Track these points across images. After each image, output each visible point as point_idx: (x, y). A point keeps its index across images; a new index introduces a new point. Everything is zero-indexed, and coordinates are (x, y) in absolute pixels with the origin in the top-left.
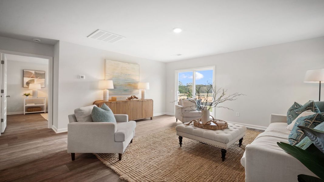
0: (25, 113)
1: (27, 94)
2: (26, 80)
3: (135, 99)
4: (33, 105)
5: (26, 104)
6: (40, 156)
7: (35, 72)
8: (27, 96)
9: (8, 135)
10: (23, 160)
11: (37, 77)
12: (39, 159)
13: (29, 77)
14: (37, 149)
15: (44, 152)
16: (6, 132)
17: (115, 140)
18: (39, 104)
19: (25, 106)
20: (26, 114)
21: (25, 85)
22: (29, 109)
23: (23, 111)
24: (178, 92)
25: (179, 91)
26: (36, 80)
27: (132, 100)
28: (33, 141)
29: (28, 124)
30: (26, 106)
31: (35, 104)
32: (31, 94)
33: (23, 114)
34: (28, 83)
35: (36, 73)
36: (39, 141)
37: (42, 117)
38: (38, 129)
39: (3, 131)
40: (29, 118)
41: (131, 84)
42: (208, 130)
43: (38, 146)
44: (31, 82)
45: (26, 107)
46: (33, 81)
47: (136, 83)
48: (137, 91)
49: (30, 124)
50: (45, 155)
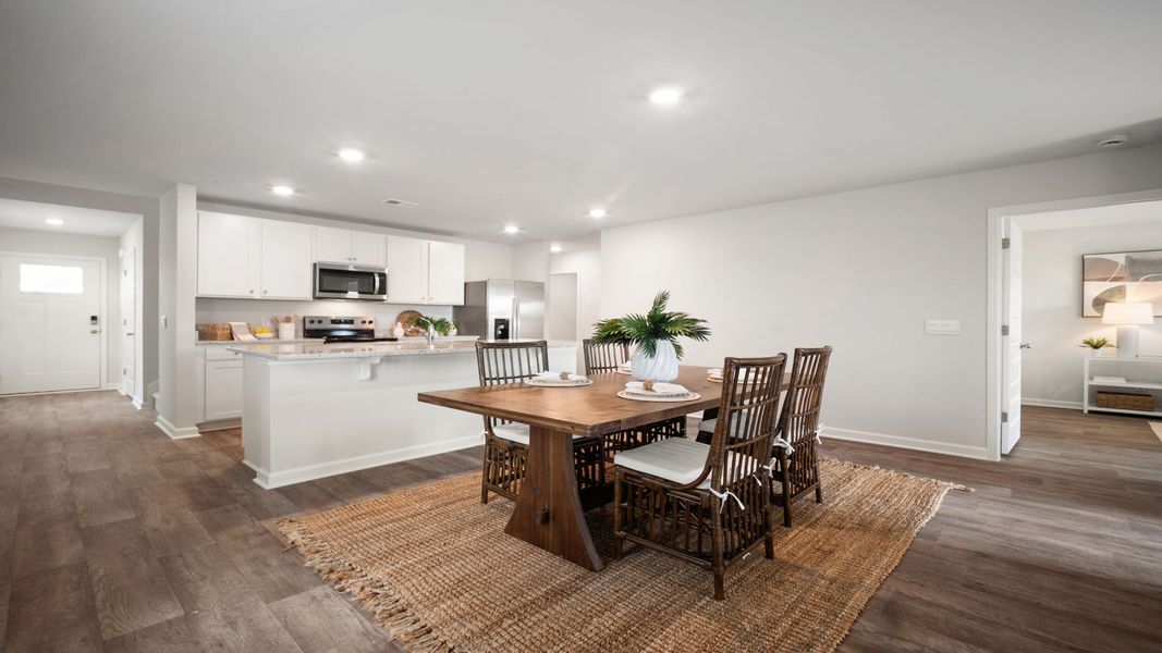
0: (1087, 408)
1: (1095, 341)
2: (1094, 289)
4: (1119, 382)
5: (1091, 378)
6: (1097, 568)
7: (1127, 257)
8: (1096, 347)
9: (1019, 467)
10: (1040, 555)
11: (1135, 277)
12: (1093, 578)
13: (1105, 280)
14: (1097, 544)
15: (1118, 564)
16: (1017, 454)
18: (1147, 382)
19: (1087, 383)
20: (1090, 412)
21: (1089, 310)
22: (1103, 396)
23: (1082, 401)
26: (1131, 287)
28: (1089, 511)
29: (1089, 447)
30: (1093, 383)
31: (1127, 380)
32: (1112, 339)
33: (1082, 411)
34: (1099, 303)
35: (1131, 262)
36: (1110, 518)
37: (1155, 437)
38: (1121, 475)
39: (1007, 451)
40: (1099, 428)
43: (1102, 532)
44: (1111, 296)
45: (1091, 387)
46: (1121, 291)
49: (1095, 451)
50: (1119, 573)
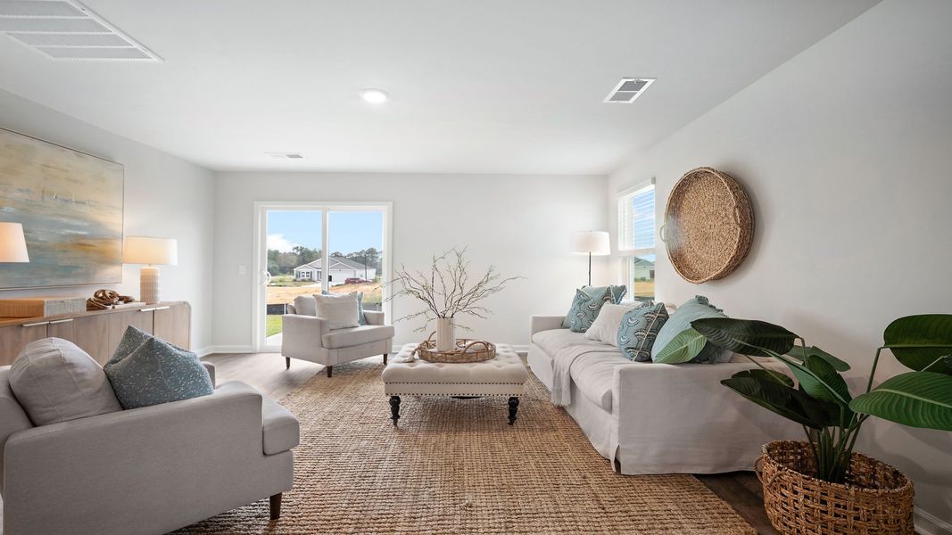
3: (121, 305)
17: (264, 454)
24: (266, 272)
25: (268, 270)
27: (110, 307)
41: (91, 242)
42: (472, 364)
47: (109, 238)
48: (112, 271)
